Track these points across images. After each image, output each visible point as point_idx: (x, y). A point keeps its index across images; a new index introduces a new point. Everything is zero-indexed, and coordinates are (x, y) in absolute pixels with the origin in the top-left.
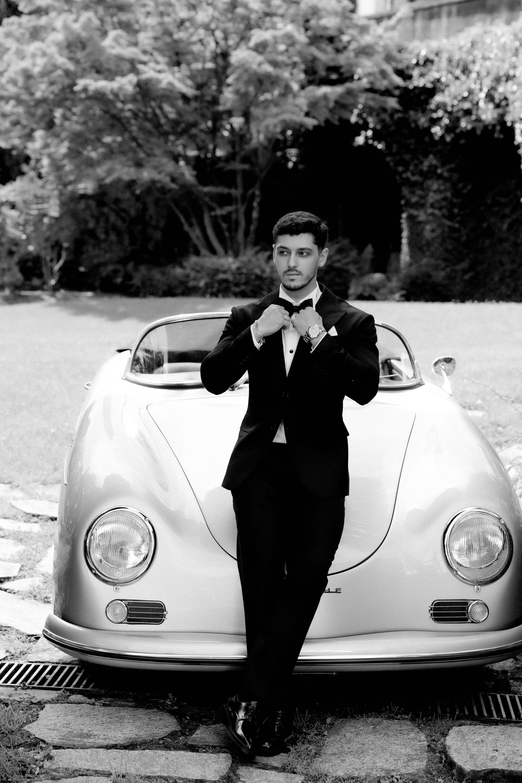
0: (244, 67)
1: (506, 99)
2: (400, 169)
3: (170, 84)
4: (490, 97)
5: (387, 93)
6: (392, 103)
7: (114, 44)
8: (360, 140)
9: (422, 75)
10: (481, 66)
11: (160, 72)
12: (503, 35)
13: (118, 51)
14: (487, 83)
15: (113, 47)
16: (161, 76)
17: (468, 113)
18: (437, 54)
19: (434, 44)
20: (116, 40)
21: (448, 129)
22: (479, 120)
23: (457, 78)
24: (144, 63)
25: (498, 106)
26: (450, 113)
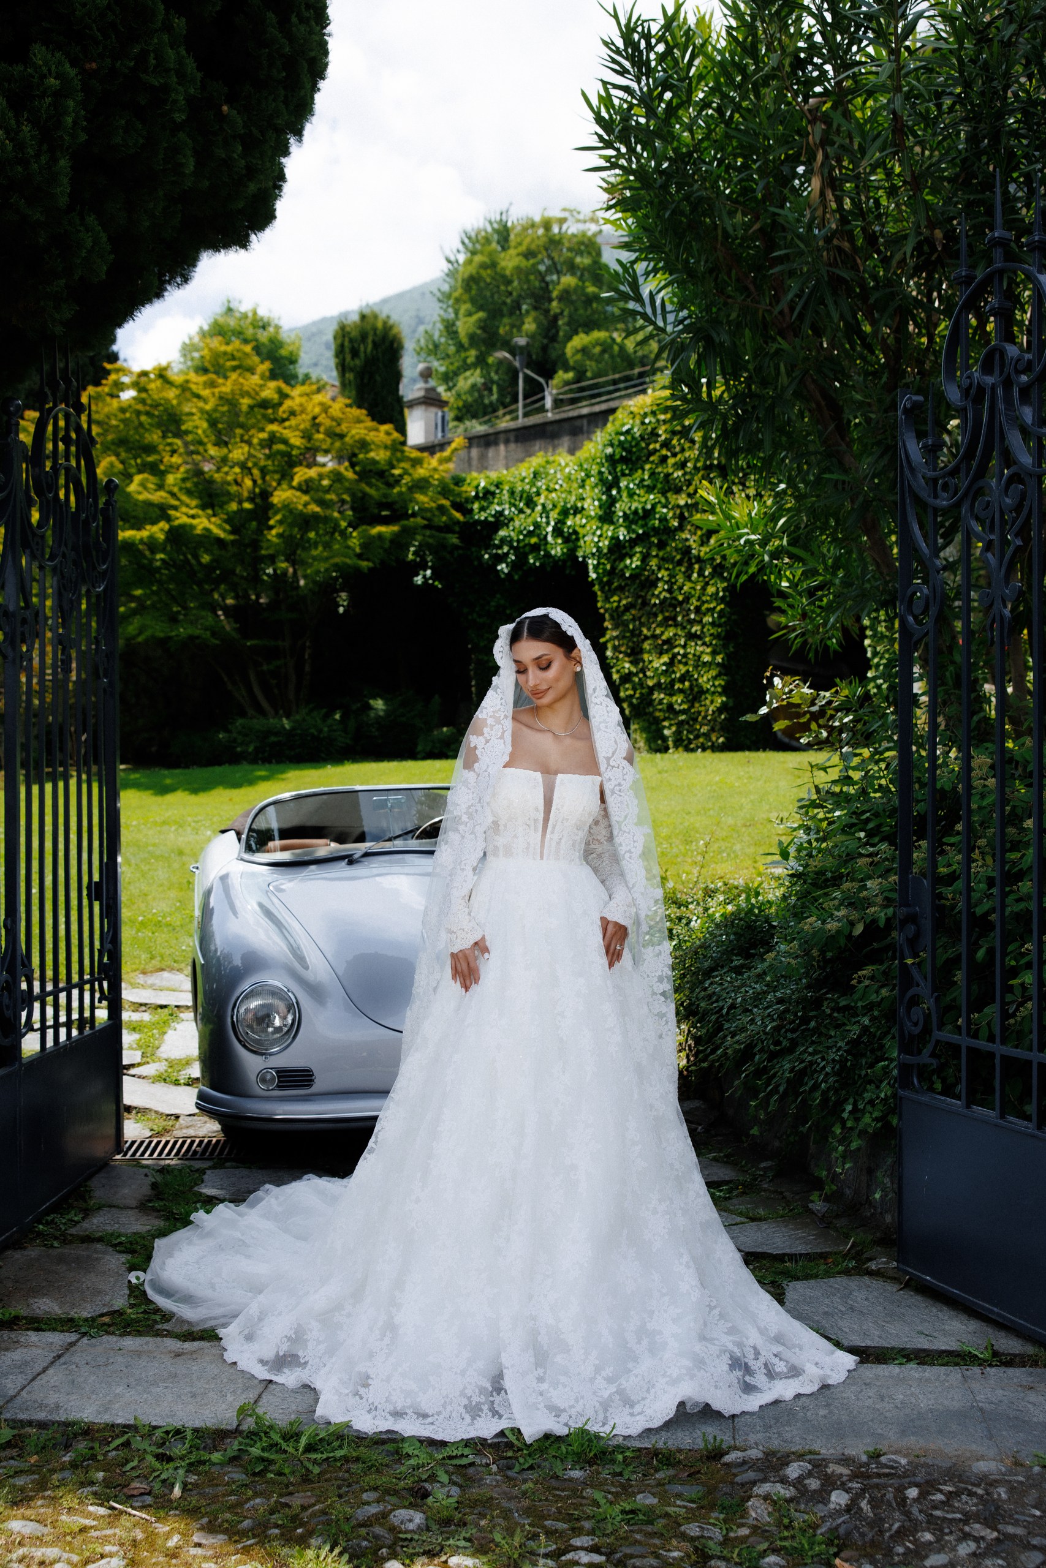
0: (287, 507)
1: (575, 532)
2: (465, 610)
3: (207, 529)
4: (558, 532)
5: (447, 529)
6: (454, 539)
7: (140, 489)
8: (419, 580)
9: (482, 509)
10: (546, 498)
11: (193, 517)
12: (567, 465)
13: (144, 496)
14: (554, 515)
15: (140, 493)
16: (195, 522)
17: (535, 548)
18: (497, 486)
19: (494, 475)
20: (143, 484)
21: (514, 566)
22: (548, 555)
23: (521, 511)
24: (176, 508)
25: (566, 540)
26: (516, 549)
